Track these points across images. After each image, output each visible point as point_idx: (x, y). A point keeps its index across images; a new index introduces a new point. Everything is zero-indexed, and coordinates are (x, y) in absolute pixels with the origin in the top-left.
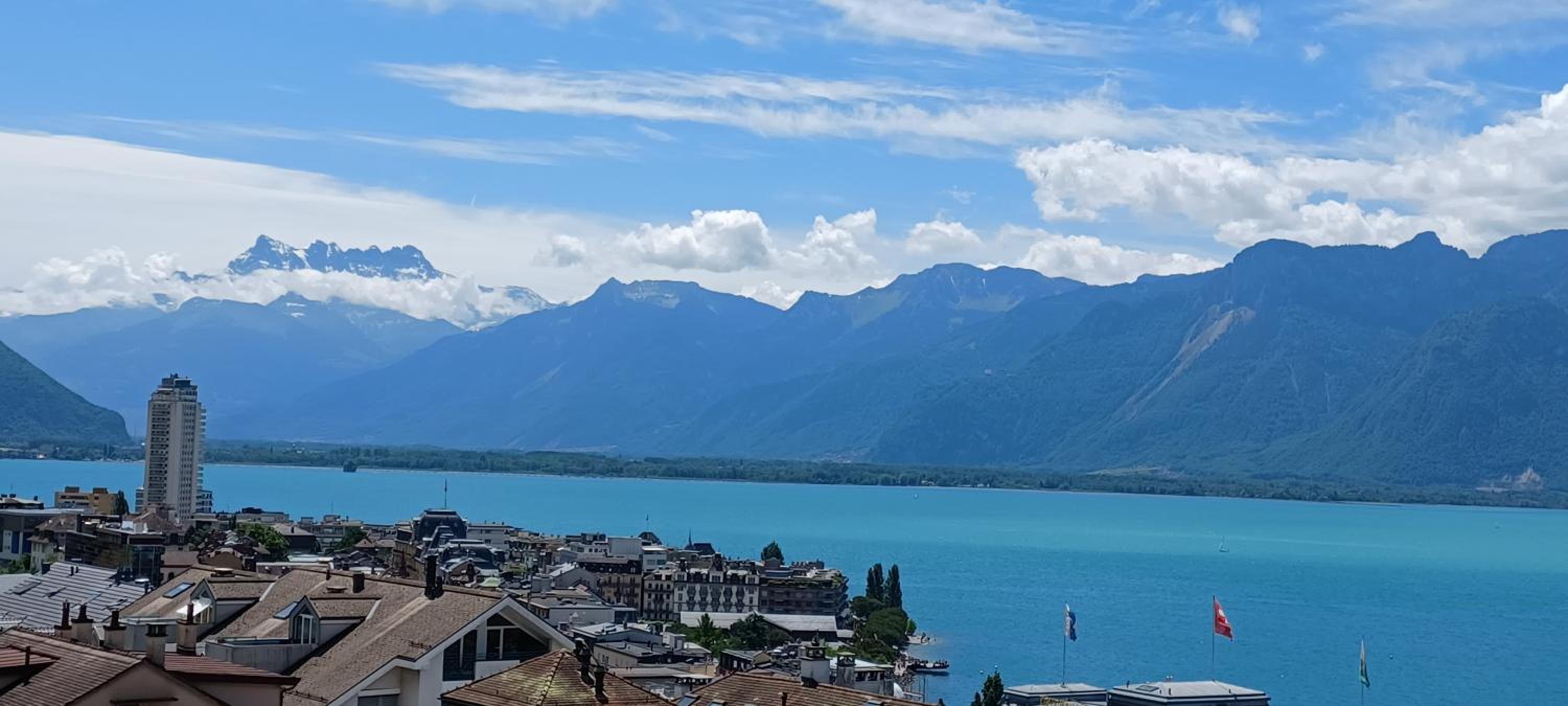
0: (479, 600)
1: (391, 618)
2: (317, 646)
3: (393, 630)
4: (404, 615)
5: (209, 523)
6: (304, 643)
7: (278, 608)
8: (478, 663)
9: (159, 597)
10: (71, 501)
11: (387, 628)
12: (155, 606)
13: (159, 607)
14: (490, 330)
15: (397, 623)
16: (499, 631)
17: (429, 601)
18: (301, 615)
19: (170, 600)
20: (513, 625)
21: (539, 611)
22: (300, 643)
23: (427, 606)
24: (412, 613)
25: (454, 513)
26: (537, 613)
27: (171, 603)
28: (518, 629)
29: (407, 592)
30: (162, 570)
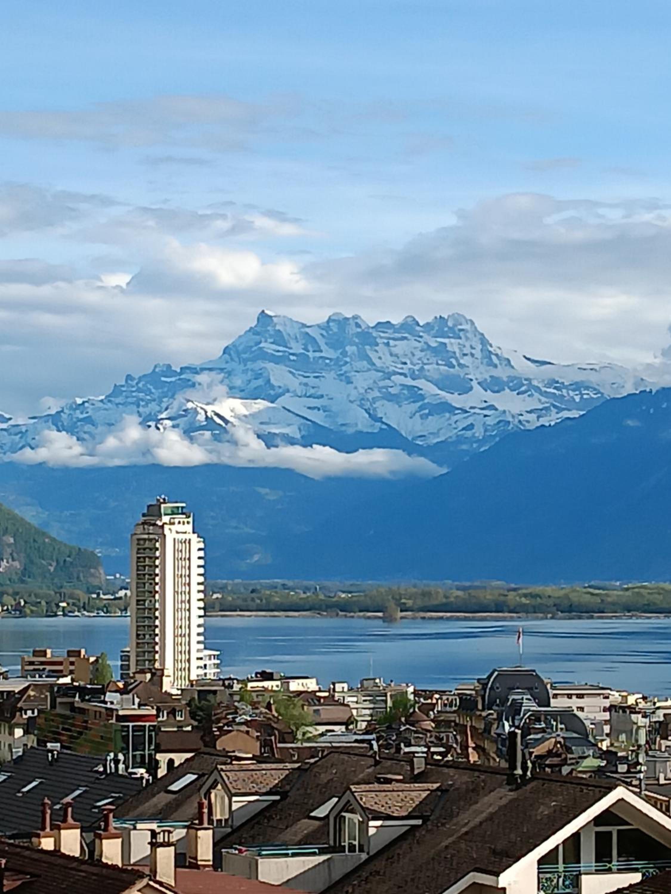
0: (582, 791)
1: (464, 817)
2: (367, 857)
3: (466, 833)
4: (482, 812)
5: (215, 692)
6: (349, 851)
7: (312, 805)
8: (583, 877)
9: (158, 793)
10: (41, 667)
11: (456, 831)
12: (155, 805)
13: (160, 806)
14: (569, 423)
15: (471, 825)
16: (610, 833)
17: (512, 795)
18: (344, 814)
19: (173, 796)
20: (628, 824)
21: (661, 805)
22: (344, 852)
23: (511, 801)
24: (491, 810)
25: (534, 671)
26: (659, 806)
27: (175, 799)
28: (637, 830)
29: (483, 781)
30: (159, 756)
